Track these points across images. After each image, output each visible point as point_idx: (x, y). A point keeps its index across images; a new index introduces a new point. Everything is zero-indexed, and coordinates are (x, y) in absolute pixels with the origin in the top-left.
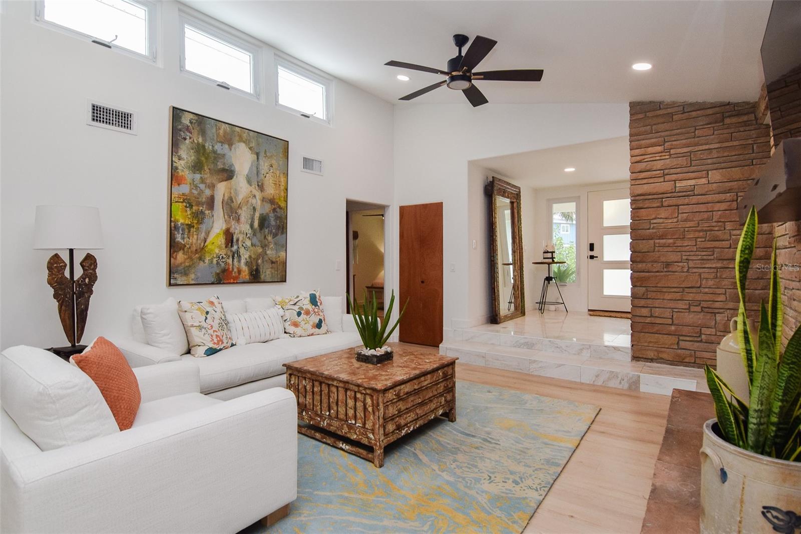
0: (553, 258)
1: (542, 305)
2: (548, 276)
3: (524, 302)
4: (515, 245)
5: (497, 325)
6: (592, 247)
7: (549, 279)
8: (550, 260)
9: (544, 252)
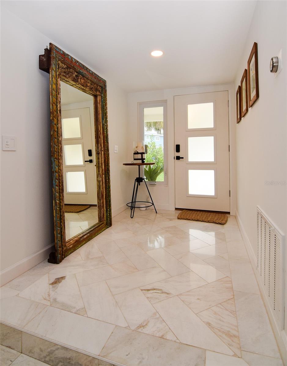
0: (143, 159)
1: (132, 206)
2: (138, 177)
3: (110, 211)
4: (99, 145)
5: (58, 265)
6: (178, 148)
7: (139, 180)
8: (140, 162)
9: (135, 154)
